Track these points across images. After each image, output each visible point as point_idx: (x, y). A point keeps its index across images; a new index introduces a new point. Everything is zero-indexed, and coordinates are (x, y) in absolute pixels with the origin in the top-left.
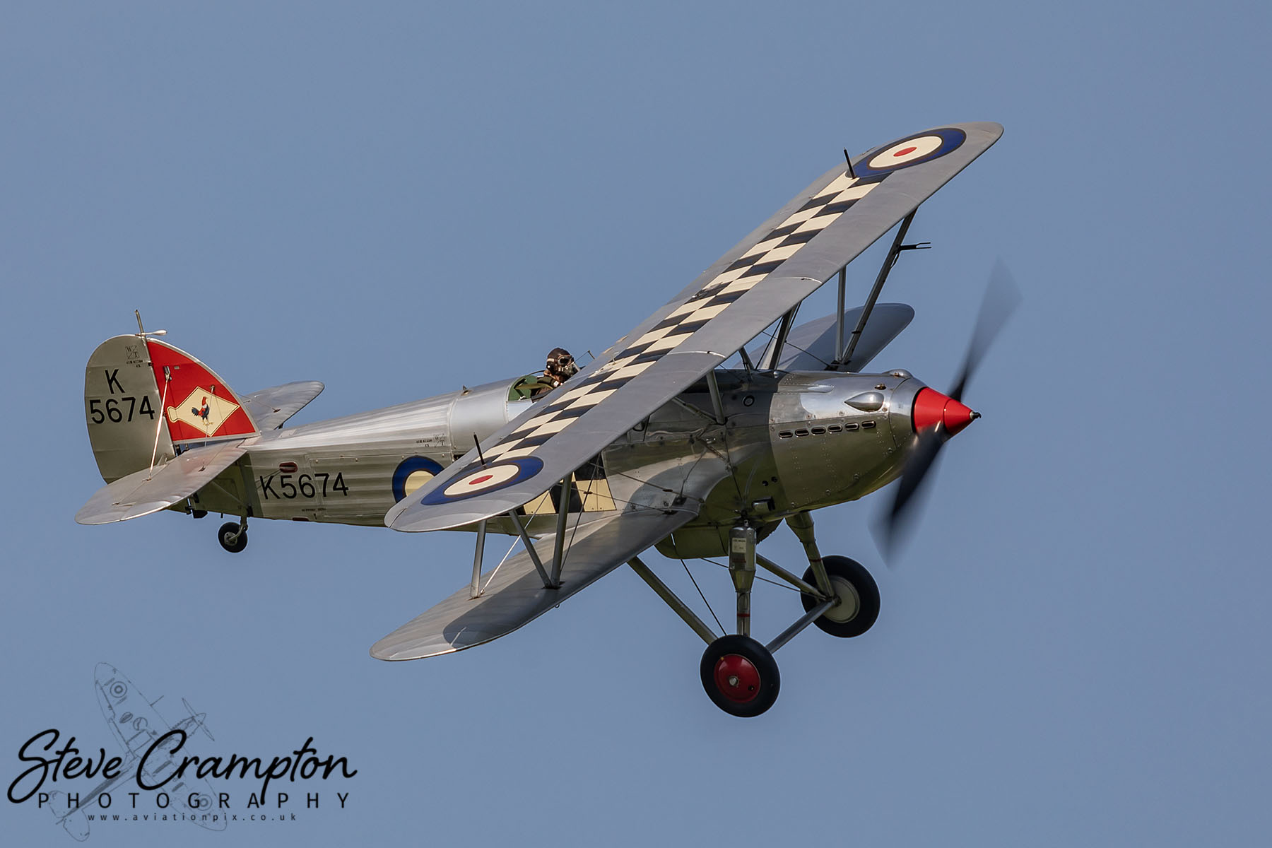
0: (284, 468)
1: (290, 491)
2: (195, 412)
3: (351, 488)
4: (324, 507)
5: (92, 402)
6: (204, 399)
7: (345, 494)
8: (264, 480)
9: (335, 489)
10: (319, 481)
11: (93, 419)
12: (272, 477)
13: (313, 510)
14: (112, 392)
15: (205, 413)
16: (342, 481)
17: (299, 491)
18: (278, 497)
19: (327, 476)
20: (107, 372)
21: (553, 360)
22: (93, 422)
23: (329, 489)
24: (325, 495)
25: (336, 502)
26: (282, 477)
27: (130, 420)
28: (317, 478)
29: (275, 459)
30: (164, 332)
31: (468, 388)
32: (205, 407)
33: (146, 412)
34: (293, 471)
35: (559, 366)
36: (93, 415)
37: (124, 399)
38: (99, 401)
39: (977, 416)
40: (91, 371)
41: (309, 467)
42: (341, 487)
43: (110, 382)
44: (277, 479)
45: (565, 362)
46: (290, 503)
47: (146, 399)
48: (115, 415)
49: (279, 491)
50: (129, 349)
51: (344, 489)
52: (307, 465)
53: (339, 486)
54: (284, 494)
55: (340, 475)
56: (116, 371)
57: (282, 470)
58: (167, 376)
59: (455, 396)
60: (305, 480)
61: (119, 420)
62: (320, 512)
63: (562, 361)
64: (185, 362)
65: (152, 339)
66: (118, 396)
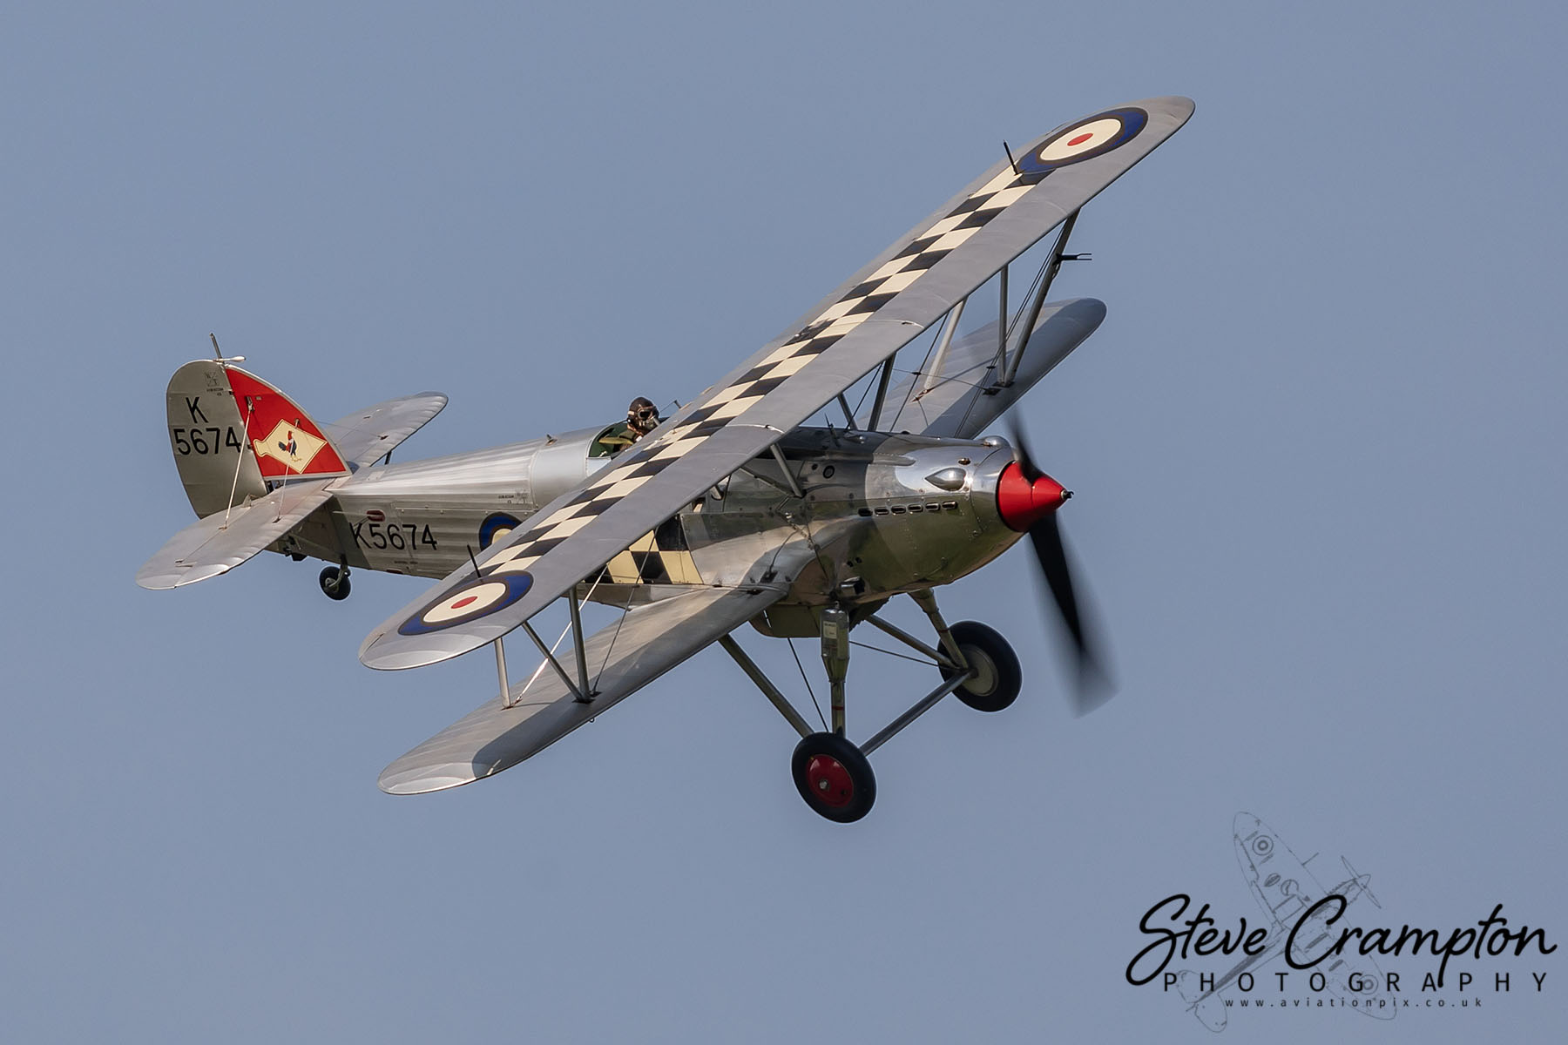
0: (372, 516)
1: (381, 542)
2: (282, 446)
3: (440, 543)
4: (415, 561)
5: (176, 431)
6: (290, 433)
7: (435, 549)
8: (354, 528)
9: (424, 542)
10: (408, 533)
11: (179, 449)
12: (360, 525)
13: (405, 563)
14: (196, 422)
15: (291, 448)
16: (430, 534)
17: (388, 542)
18: (370, 547)
19: (415, 527)
20: (187, 399)
21: (632, 413)
22: (179, 453)
23: (418, 542)
24: (415, 548)
25: (425, 556)
26: (371, 526)
27: (216, 452)
28: (405, 529)
29: (362, 505)
30: (242, 358)
31: (553, 437)
32: (291, 441)
33: (232, 445)
34: (381, 520)
35: (639, 419)
36: (179, 445)
37: (208, 430)
38: (183, 431)
39: (1068, 495)
40: (172, 398)
41: (395, 516)
42: (430, 540)
43: (192, 410)
44: (365, 528)
45: (645, 415)
46: (383, 553)
47: (231, 430)
48: (201, 446)
49: (370, 540)
50: (208, 377)
51: (433, 543)
52: (394, 515)
53: (428, 539)
54: (375, 543)
55: (427, 527)
56: (197, 399)
57: (369, 518)
58: (250, 407)
59: (539, 445)
60: (393, 530)
61: (206, 452)
62: (413, 565)
63: (642, 414)
64: (268, 392)
65: (230, 366)
66: (202, 426)
